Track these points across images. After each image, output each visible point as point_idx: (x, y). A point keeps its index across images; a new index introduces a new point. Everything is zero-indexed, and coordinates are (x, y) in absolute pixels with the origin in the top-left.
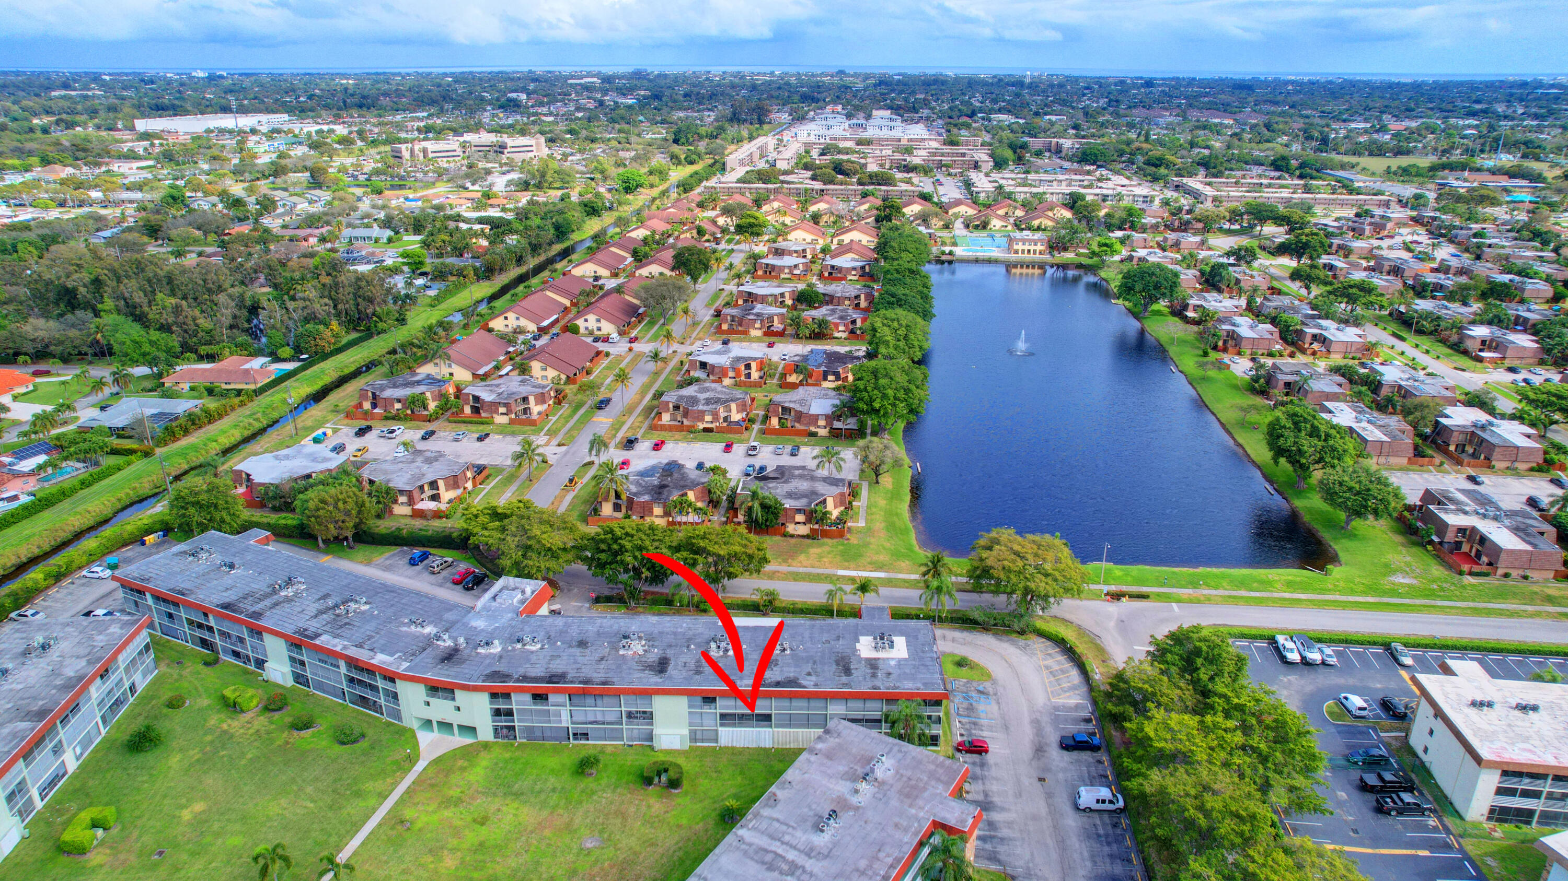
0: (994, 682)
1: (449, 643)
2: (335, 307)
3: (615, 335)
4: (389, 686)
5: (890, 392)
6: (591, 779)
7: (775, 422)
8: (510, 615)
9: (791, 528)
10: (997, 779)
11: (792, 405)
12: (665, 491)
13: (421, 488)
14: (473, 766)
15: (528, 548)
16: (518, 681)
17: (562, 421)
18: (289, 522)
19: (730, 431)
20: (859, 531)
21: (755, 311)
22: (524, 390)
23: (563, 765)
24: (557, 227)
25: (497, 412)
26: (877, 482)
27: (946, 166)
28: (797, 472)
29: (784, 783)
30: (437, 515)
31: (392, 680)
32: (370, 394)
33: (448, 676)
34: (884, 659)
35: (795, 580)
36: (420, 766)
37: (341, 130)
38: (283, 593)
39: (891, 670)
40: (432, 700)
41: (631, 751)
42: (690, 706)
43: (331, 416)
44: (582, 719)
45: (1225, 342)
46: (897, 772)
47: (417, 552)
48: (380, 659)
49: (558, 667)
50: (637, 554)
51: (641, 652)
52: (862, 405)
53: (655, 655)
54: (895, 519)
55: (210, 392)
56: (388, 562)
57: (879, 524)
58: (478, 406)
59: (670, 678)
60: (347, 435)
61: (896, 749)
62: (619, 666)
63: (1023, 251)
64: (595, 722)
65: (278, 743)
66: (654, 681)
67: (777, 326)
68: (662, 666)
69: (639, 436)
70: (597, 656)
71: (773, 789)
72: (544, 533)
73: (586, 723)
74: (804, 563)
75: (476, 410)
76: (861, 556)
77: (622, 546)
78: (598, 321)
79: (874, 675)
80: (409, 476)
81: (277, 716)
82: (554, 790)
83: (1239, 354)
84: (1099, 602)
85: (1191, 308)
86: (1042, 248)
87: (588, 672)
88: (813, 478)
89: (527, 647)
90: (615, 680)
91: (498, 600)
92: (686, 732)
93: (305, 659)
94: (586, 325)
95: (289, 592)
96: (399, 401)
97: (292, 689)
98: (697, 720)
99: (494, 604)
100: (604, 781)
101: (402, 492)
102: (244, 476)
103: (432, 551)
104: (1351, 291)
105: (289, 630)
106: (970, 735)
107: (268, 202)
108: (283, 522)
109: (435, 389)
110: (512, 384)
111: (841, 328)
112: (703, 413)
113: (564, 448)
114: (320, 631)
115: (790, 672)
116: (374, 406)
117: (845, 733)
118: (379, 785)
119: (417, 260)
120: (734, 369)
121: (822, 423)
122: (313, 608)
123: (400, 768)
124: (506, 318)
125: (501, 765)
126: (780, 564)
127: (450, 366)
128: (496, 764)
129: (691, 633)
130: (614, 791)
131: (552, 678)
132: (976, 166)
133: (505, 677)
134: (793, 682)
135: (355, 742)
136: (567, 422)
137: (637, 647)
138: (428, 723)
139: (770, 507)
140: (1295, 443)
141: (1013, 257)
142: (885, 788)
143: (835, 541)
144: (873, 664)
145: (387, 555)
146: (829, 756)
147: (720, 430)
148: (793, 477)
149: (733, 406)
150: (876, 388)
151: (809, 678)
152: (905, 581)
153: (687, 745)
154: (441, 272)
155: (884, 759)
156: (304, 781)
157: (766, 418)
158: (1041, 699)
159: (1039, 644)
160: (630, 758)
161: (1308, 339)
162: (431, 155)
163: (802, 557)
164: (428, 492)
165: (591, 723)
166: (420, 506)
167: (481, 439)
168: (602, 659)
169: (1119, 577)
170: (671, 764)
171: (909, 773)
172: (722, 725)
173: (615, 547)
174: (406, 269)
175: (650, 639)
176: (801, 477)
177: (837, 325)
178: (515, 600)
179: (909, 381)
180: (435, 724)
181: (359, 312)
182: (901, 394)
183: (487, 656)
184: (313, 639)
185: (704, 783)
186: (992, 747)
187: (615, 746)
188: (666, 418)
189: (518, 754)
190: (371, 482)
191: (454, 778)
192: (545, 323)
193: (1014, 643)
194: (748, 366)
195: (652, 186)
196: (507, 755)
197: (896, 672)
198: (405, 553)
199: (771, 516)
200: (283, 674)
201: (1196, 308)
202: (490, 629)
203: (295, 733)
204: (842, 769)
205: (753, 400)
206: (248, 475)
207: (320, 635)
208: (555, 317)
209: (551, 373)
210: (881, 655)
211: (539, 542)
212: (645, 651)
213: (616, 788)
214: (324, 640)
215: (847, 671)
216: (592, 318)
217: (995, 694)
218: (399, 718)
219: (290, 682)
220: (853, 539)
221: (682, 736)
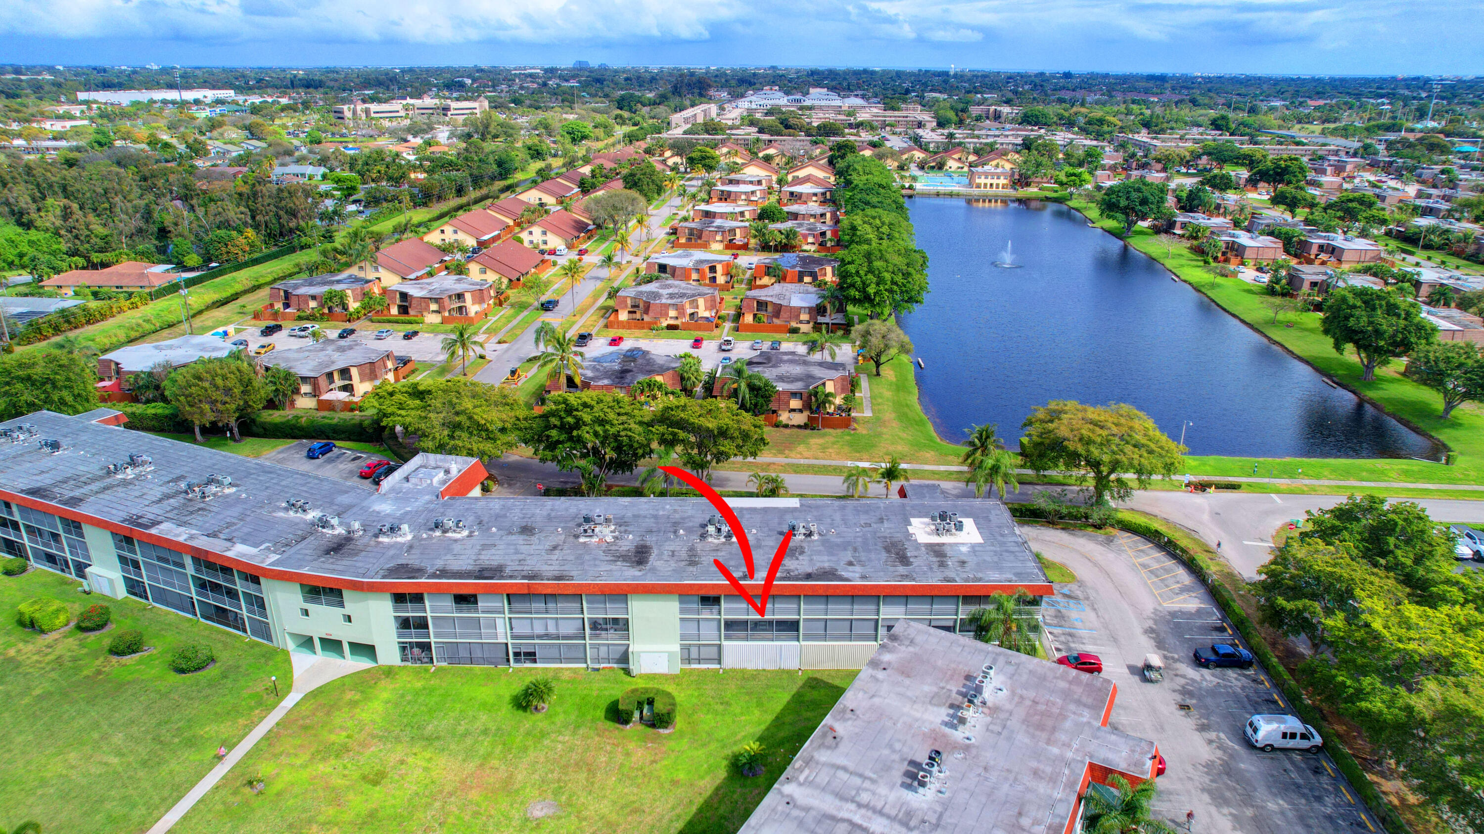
0: (1081, 584)
1: (340, 531)
2: (253, 218)
3: (563, 247)
4: (252, 589)
5: (887, 276)
6: (539, 716)
7: (748, 319)
8: (427, 498)
9: (784, 417)
10: (1125, 708)
11: (769, 299)
12: (629, 376)
13: (330, 375)
14: (367, 699)
15: (457, 426)
16: (434, 576)
17: (504, 320)
18: (160, 411)
19: (699, 328)
20: (866, 421)
21: (715, 224)
22: (459, 288)
23: (500, 697)
24: (500, 164)
25: (427, 308)
26: (878, 374)
27: (891, 126)
28: (786, 358)
29: (844, 711)
30: (349, 407)
31: (256, 580)
32: (282, 293)
33: (333, 571)
34: (950, 545)
35: (796, 472)
36: (289, 702)
37: (284, 101)
38: (120, 476)
39: (965, 558)
40: (311, 607)
41: (597, 676)
42: (682, 611)
43: (237, 318)
44: (527, 631)
45: (1224, 254)
46: (1013, 693)
47: (316, 444)
48: (240, 551)
49: (491, 558)
50: (599, 429)
51: (609, 539)
52: (853, 292)
53: (629, 542)
54: (906, 409)
55: (95, 295)
56: (281, 456)
57: (888, 414)
58: (405, 303)
59: (653, 570)
60: (252, 335)
61: (1001, 660)
62: (579, 557)
63: (985, 185)
64: (547, 636)
65: (86, 672)
66: (629, 575)
67: (739, 238)
68: (640, 556)
69: (593, 333)
70: (548, 544)
71: (828, 720)
72: (475, 407)
73: (532, 637)
74: (806, 454)
75: (404, 310)
76: (874, 446)
77: (579, 420)
78: (544, 233)
79: (942, 565)
80: (315, 363)
81: (92, 636)
82: (486, 732)
83: (1243, 264)
84: (1180, 494)
85: (1178, 225)
86: (1005, 182)
87: (534, 564)
88: (805, 363)
89: (449, 535)
90: (573, 573)
91: (413, 480)
92: (676, 648)
93: (139, 558)
94: (531, 238)
95: (130, 473)
96: (314, 298)
97: (124, 602)
98: (692, 629)
99: (406, 485)
100: (559, 719)
101: (305, 379)
102: (113, 366)
103: (338, 443)
104: (1350, 205)
105: (116, 517)
106: (1069, 649)
107: (197, 146)
108: (153, 411)
109: (357, 286)
110: (446, 282)
111: (810, 240)
112: (667, 306)
113: (505, 346)
114: (160, 519)
115: (824, 562)
116: (286, 306)
117: (919, 639)
118: (225, 729)
119: (349, 184)
120: (698, 270)
121: (804, 317)
122: (157, 492)
123: (260, 703)
124: (443, 232)
125: (409, 697)
126: (775, 456)
127: (377, 270)
128: (403, 696)
129: (677, 516)
130: (574, 733)
131: (481, 573)
132: (920, 125)
133: (417, 572)
134: (830, 574)
135: (198, 669)
136: (509, 322)
137: (606, 533)
138: (307, 642)
139: (760, 389)
140: (1370, 323)
141: (975, 191)
142: (1003, 716)
143: (839, 431)
144: (938, 552)
145: (280, 448)
146: (905, 670)
147: (686, 327)
148: (782, 361)
149: (701, 302)
150: (870, 271)
151: (851, 568)
152: (933, 472)
153: (677, 668)
154: (374, 198)
155: (992, 672)
156: (111, 725)
157: (739, 315)
158: (1149, 605)
159: (1125, 539)
160: (595, 686)
161: (1314, 250)
162: (373, 115)
163: (801, 448)
164: (338, 382)
165: (540, 637)
166: (326, 397)
167: (408, 337)
168: (555, 548)
169: (1196, 467)
170: (658, 691)
171: (1032, 694)
172: (728, 638)
173: (570, 420)
174: (337, 194)
175: (622, 523)
176: (791, 362)
177: (805, 237)
178: (436, 480)
179: (908, 265)
180: (317, 644)
181: (282, 226)
182: (899, 278)
183: (390, 546)
184: (147, 527)
185: (707, 721)
186: (1106, 665)
187: (574, 671)
188: (623, 316)
189: (435, 682)
190: (267, 369)
191: (339, 718)
192: (486, 237)
193: (1090, 538)
194: (713, 269)
195: (597, 139)
196: (419, 685)
197: (972, 561)
198: (304, 445)
199: (761, 400)
200: (111, 582)
201: (1184, 226)
202: (398, 513)
203: (114, 659)
204: (928, 688)
205: (722, 299)
206: (117, 364)
207: (159, 523)
208: (496, 233)
209: (491, 277)
210: (945, 539)
211: (470, 418)
212: (616, 538)
213: (577, 728)
214: (167, 530)
215: (904, 560)
216: (537, 230)
217: (1087, 598)
218: (269, 638)
219: (121, 592)
220: (862, 430)
221: (671, 654)
